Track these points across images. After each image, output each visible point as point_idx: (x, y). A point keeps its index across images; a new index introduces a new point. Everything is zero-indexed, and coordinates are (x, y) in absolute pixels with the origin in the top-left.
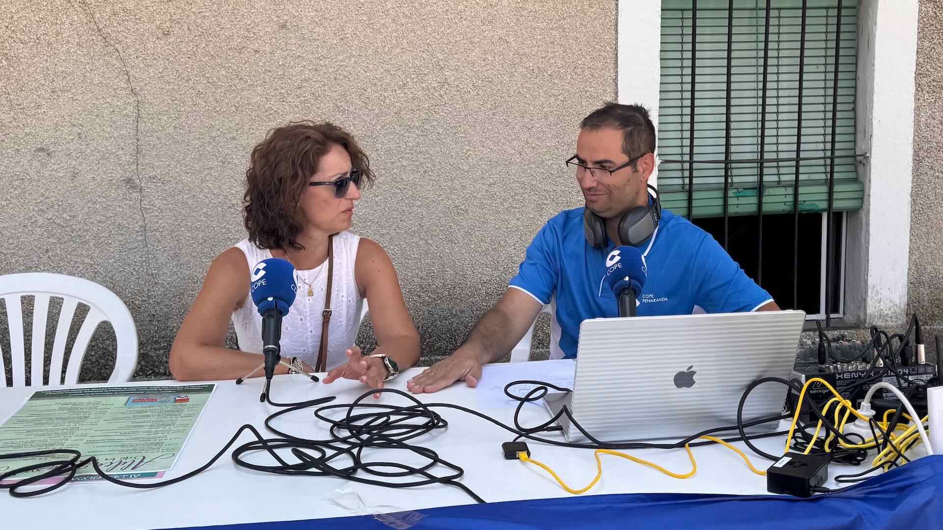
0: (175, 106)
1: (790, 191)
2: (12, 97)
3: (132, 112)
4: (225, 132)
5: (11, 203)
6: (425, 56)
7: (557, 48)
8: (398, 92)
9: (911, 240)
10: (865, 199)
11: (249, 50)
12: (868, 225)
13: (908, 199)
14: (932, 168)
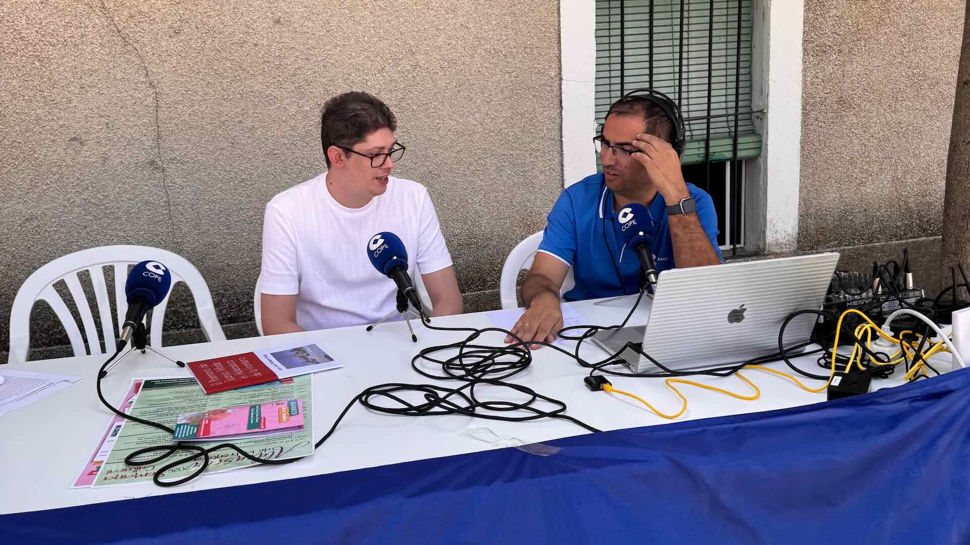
0: (189, 96)
1: (703, 144)
3: (152, 103)
4: (233, 116)
5: (51, 187)
6: (399, 43)
7: (510, 31)
8: (377, 75)
9: (800, 180)
10: (763, 147)
11: (250, 44)
12: (766, 170)
13: (798, 146)
14: (816, 120)
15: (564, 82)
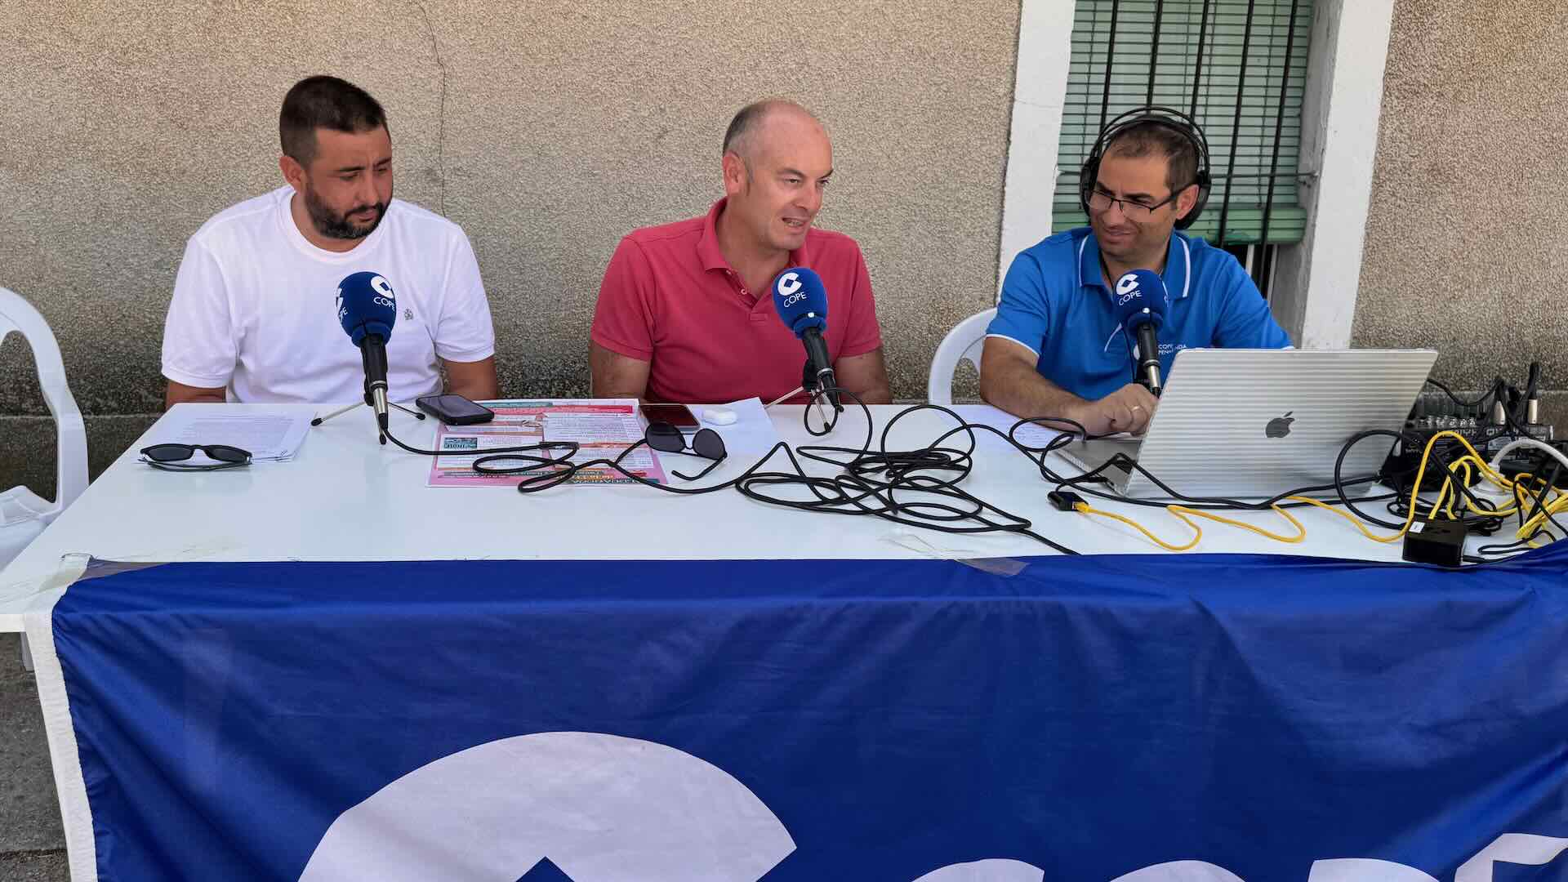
0: (487, 83)
2: (297, 62)
3: (437, 88)
4: (543, 116)
6: (783, 29)
7: (945, 23)
8: (748, 74)
9: (1360, 284)
10: (1308, 231)
11: (577, 15)
12: (1309, 262)
13: (1361, 232)
14: (1393, 195)
15: (1016, 104)
